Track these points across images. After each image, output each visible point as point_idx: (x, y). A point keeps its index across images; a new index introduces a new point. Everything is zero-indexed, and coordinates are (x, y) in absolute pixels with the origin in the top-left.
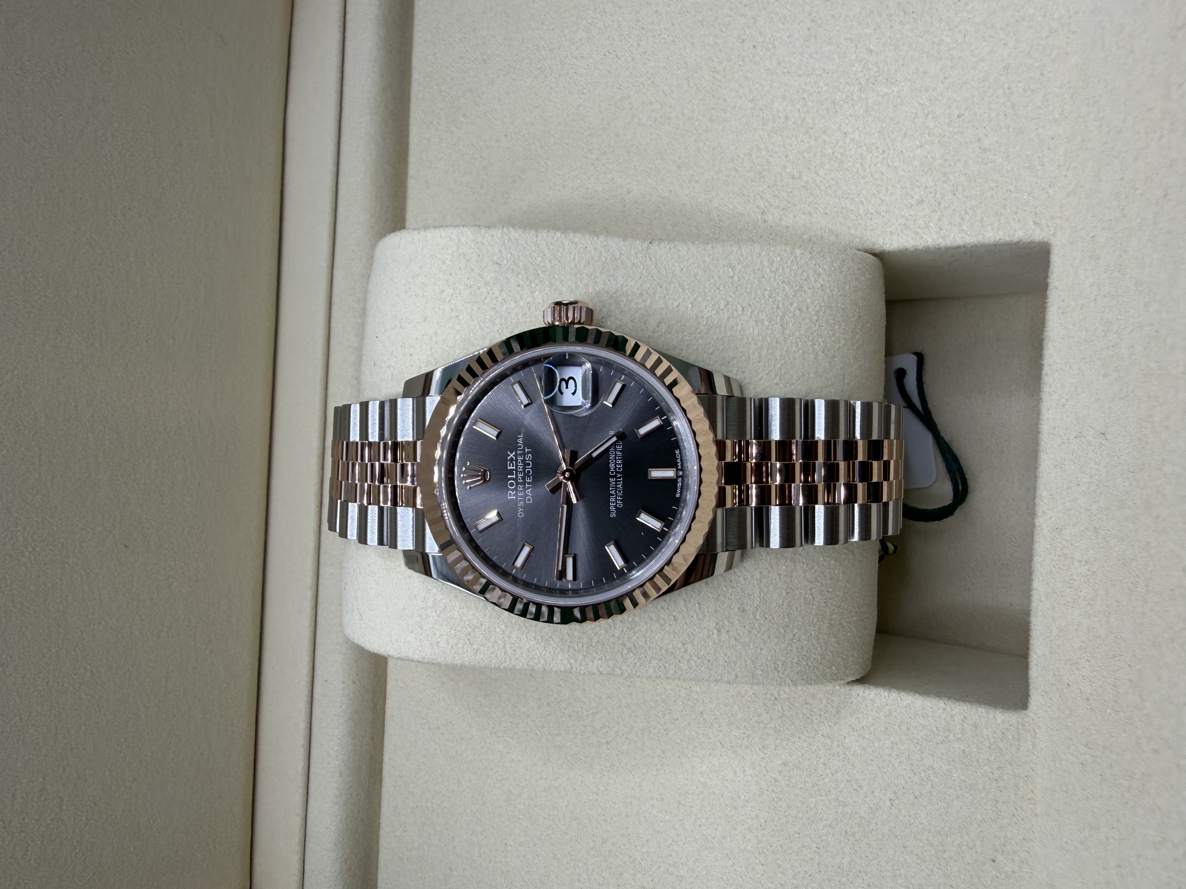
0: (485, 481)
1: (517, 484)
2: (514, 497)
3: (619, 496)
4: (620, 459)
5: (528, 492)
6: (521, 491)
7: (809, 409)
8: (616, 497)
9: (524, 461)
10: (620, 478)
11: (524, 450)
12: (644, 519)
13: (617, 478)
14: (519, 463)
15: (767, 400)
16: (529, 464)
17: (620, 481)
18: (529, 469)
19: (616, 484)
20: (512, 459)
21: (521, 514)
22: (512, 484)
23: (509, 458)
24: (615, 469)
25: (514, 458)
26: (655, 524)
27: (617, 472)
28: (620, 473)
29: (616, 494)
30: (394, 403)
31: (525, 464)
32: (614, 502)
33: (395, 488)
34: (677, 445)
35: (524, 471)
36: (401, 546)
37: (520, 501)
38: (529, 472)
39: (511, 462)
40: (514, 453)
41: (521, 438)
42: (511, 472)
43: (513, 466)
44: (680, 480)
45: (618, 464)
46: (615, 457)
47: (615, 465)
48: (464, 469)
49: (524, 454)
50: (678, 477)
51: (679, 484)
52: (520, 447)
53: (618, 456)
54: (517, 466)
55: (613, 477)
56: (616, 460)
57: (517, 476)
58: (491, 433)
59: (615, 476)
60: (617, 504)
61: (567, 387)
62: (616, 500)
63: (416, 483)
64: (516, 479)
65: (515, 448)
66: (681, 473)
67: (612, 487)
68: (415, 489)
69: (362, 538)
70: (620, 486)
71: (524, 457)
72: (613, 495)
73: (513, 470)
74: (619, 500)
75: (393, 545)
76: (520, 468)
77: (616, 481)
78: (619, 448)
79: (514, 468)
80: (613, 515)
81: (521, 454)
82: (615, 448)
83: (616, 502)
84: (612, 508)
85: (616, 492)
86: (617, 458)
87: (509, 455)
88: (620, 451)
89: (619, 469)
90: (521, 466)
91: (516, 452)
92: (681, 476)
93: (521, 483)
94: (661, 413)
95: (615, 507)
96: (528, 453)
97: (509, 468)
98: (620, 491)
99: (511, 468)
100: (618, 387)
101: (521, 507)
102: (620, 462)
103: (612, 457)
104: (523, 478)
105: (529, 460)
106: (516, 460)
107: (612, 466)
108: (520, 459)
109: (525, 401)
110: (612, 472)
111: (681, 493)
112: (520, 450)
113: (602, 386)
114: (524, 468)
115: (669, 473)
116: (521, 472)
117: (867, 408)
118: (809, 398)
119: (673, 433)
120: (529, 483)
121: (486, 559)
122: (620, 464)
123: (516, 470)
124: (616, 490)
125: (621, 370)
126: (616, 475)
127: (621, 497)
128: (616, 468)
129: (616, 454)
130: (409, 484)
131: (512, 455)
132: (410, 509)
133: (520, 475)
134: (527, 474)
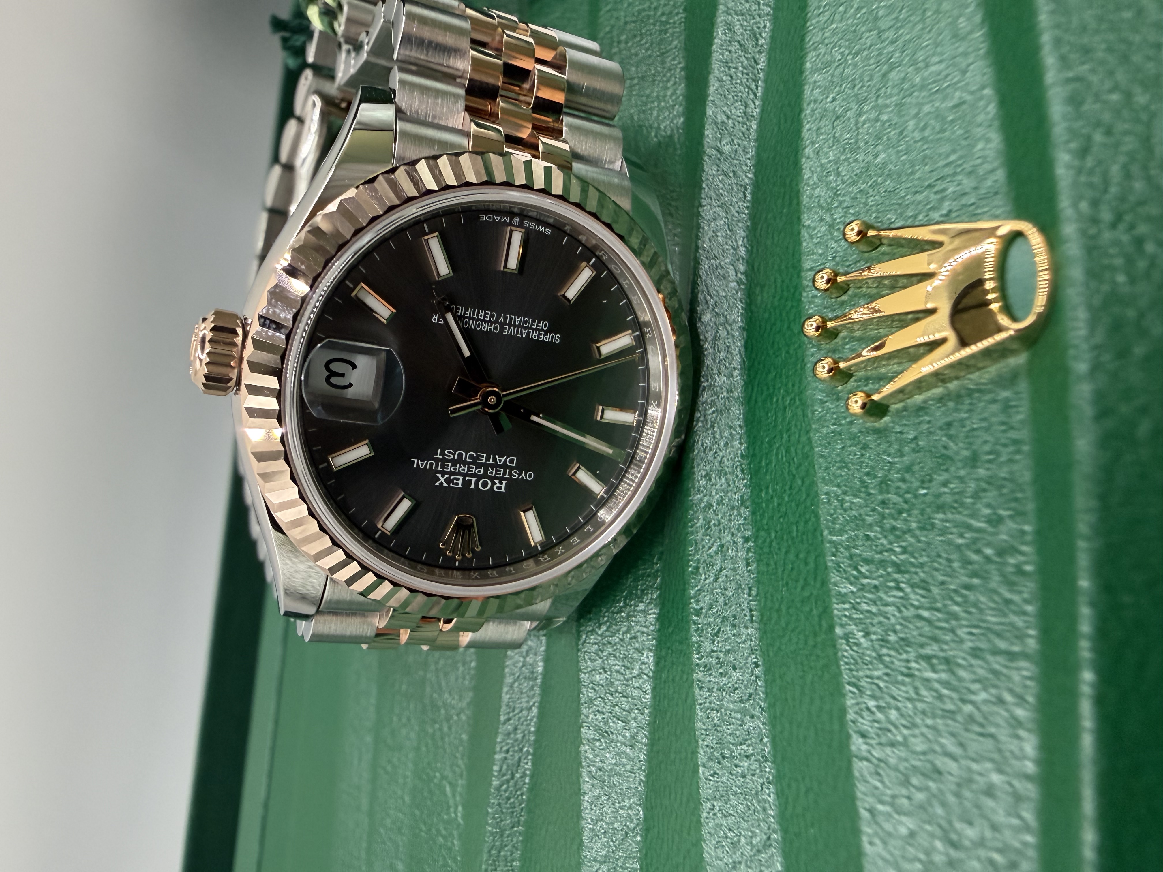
1: (485, 475)
2: (504, 482)
3: (532, 325)
4: (478, 313)
5: (500, 461)
6: (497, 471)
9: (454, 463)
10: (505, 318)
11: (437, 460)
12: (573, 290)
13: (505, 323)
14: (455, 469)
16: (460, 455)
17: (511, 319)
18: (466, 457)
19: (514, 325)
20: (448, 481)
21: (529, 475)
22: (485, 485)
23: (445, 484)
24: (492, 322)
25: (446, 476)
28: (498, 317)
29: (528, 328)
31: (459, 461)
32: (539, 334)
35: (469, 463)
37: (510, 474)
38: (471, 457)
39: (452, 481)
40: (439, 476)
41: (418, 463)
42: (467, 484)
43: (458, 479)
44: (528, 223)
45: (485, 317)
46: (473, 319)
47: (486, 321)
49: (443, 460)
50: (525, 225)
51: (536, 226)
52: (431, 464)
53: (473, 314)
54: (459, 474)
55: (502, 329)
57: (474, 476)
59: (502, 325)
61: (342, 375)
62: (536, 330)
64: (479, 478)
65: (432, 474)
66: (517, 220)
67: (517, 333)
70: (518, 320)
71: (449, 461)
72: (529, 333)
73: (464, 480)
74: (537, 326)
76: (464, 470)
77: (510, 325)
78: (461, 310)
79: (461, 478)
80: (557, 338)
81: (443, 467)
82: (461, 318)
83: (539, 330)
84: (547, 338)
85: (525, 328)
86: (475, 317)
87: (442, 483)
88: (466, 310)
89: (492, 316)
90: (460, 467)
91: (439, 472)
93: (486, 470)
94: (418, 232)
95: (545, 333)
96: (442, 454)
97: (460, 486)
98: (525, 322)
99: (460, 482)
100: (364, 294)
101: (520, 474)
102: (482, 313)
103: (472, 324)
104: (479, 466)
105: (454, 455)
106: (451, 473)
107: (486, 327)
108: (449, 468)
110: (496, 328)
111: (546, 224)
112: (437, 466)
114: (465, 463)
115: (516, 238)
116: (469, 468)
119: (452, 216)
120: (488, 459)
122: (486, 314)
123: (465, 475)
124: (523, 327)
127: (534, 321)
128: (489, 321)
129: (470, 317)
131: (442, 480)
133: (474, 471)
134: (475, 459)
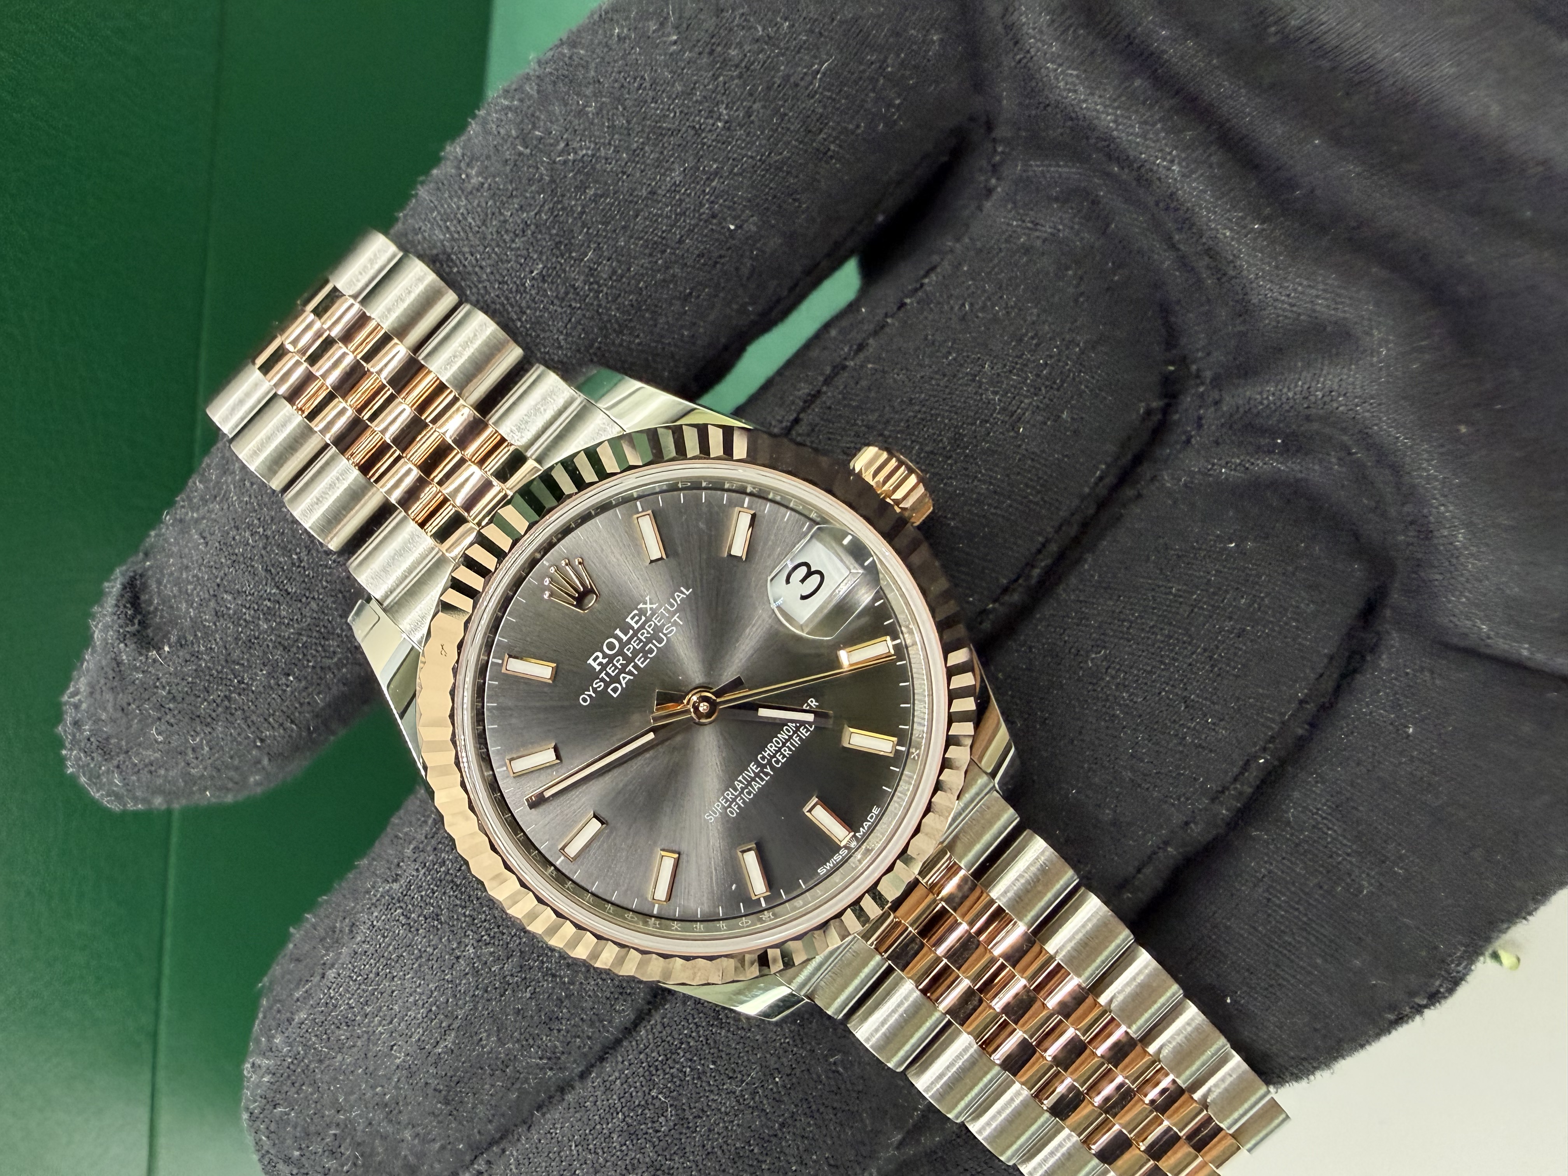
0: (578, 607)
1: (621, 653)
2: (598, 668)
3: (742, 798)
4: (790, 750)
5: (624, 678)
6: (616, 668)
8: (736, 797)
9: (658, 629)
10: (767, 774)
11: (672, 614)
12: (749, 861)
13: (762, 771)
14: (650, 626)
16: (660, 641)
17: (762, 779)
18: (654, 646)
19: (753, 779)
20: (642, 612)
21: (585, 700)
22: (611, 646)
23: (641, 606)
24: (772, 757)
25: (649, 612)
26: (756, 884)
27: (769, 762)
28: (773, 768)
29: (742, 792)
31: (655, 636)
32: (727, 800)
35: (645, 644)
37: (602, 680)
38: (651, 651)
39: (639, 615)
40: (655, 606)
41: (684, 593)
42: (625, 629)
43: (637, 622)
44: (844, 852)
45: (782, 754)
46: (787, 740)
47: (777, 752)
48: (562, 564)
49: (667, 620)
50: (844, 846)
51: (837, 858)
52: (672, 606)
53: (791, 744)
54: (642, 627)
55: (759, 764)
56: (784, 744)
57: (629, 641)
59: (762, 767)
60: (730, 806)
61: (802, 581)
62: (734, 800)
64: (623, 645)
66: (853, 844)
67: (743, 778)
70: (756, 786)
71: (663, 625)
72: (735, 789)
73: (632, 628)
74: (737, 803)
76: (643, 634)
77: (757, 775)
78: (804, 733)
79: (636, 627)
80: (710, 817)
82: (798, 728)
83: (731, 803)
84: (717, 807)
85: (743, 789)
86: (788, 744)
87: (645, 603)
88: (801, 739)
89: (777, 762)
90: (648, 632)
91: (659, 608)
92: (849, 851)
93: (625, 657)
94: (903, 738)
95: (724, 808)
96: (675, 623)
97: (628, 620)
98: (749, 793)
99: (632, 623)
101: (595, 690)
102: (787, 753)
103: (783, 736)
104: (635, 653)
105: (665, 635)
106: (649, 619)
107: (771, 748)
108: (655, 621)
109: (737, 550)
110: (763, 758)
112: (666, 609)
114: (649, 640)
115: (838, 832)
116: (641, 641)
120: (636, 667)
122: (784, 756)
123: (636, 632)
124: (746, 787)
126: (765, 766)
127: (744, 802)
128: (774, 756)
129: (791, 737)
131: (648, 606)
133: (634, 644)
134: (645, 653)
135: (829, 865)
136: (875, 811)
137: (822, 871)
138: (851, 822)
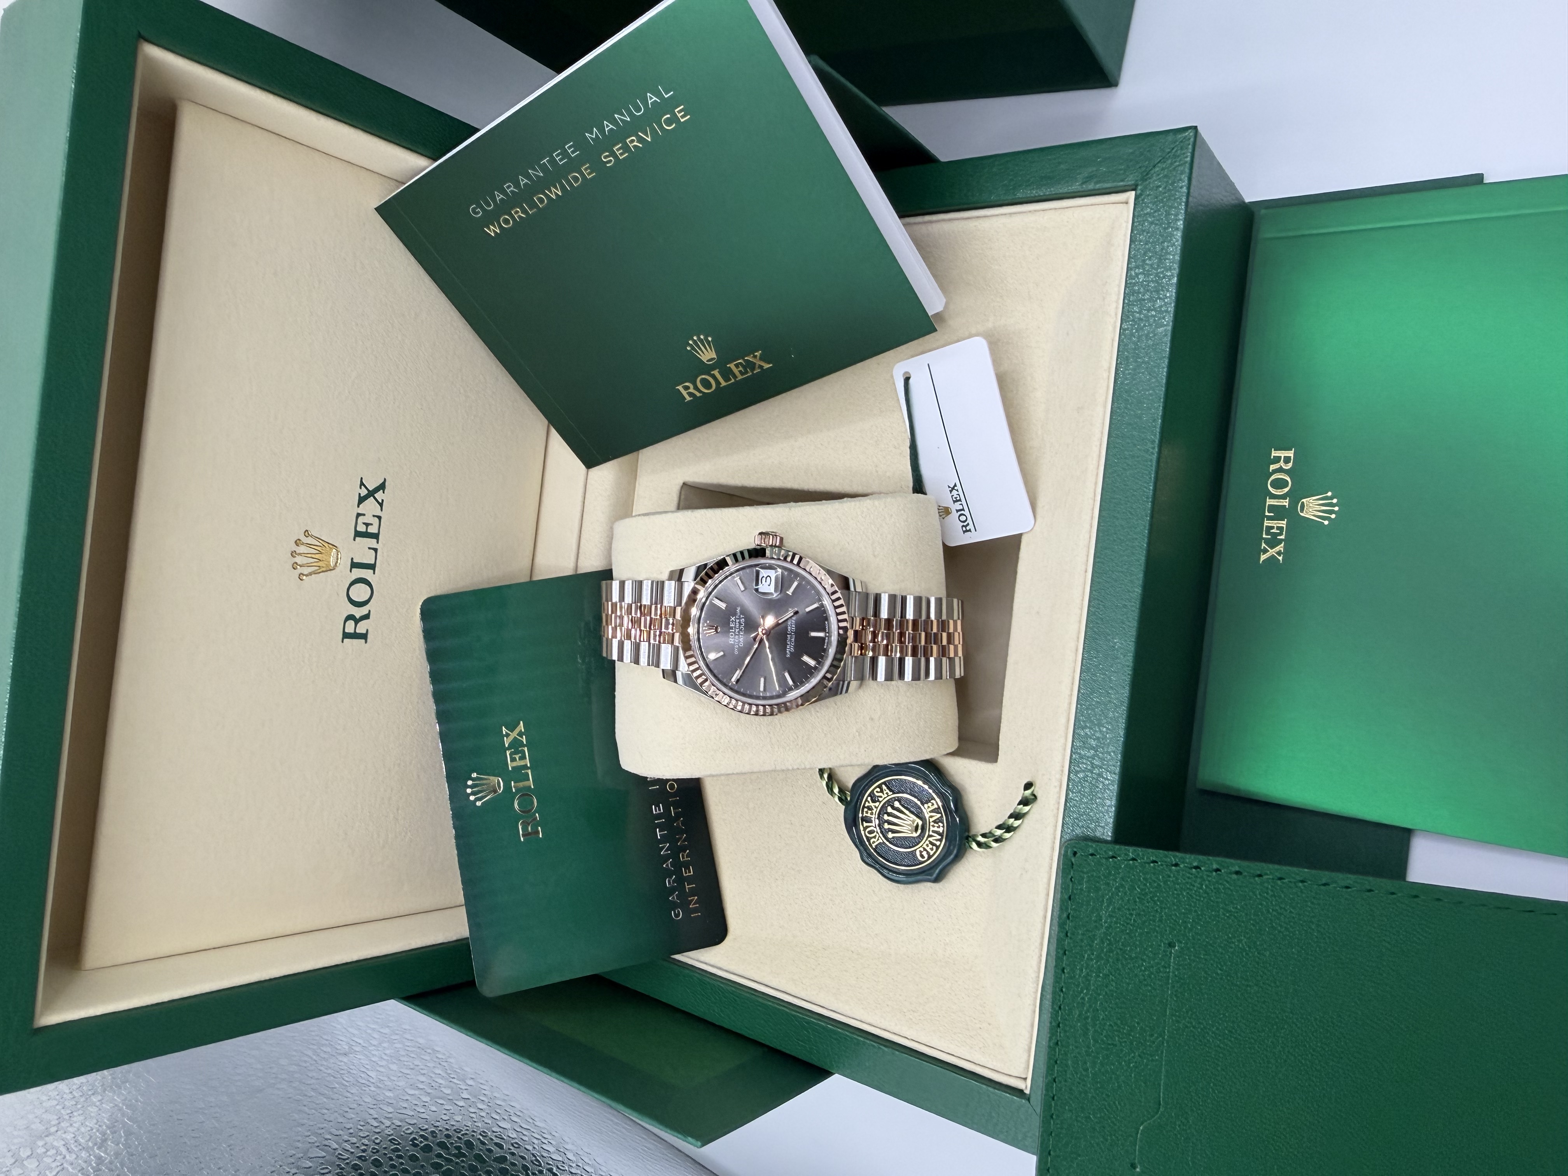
0: (717, 632)
1: (736, 635)
2: (733, 642)
3: (792, 645)
5: (741, 640)
6: (737, 639)
7: (904, 600)
9: (739, 622)
11: (740, 616)
12: (806, 658)
15: (880, 595)
16: (742, 624)
17: (793, 637)
18: (742, 626)
19: (791, 639)
21: (736, 652)
22: (732, 635)
24: (791, 631)
25: (734, 620)
26: (812, 663)
28: (793, 633)
30: (663, 583)
31: (740, 624)
32: (789, 648)
33: (661, 633)
34: (826, 619)
36: (662, 666)
37: (736, 644)
38: (742, 628)
39: (733, 622)
40: (734, 617)
41: (739, 609)
42: (732, 628)
43: (733, 624)
44: (827, 638)
45: (793, 628)
47: (791, 629)
48: (706, 625)
49: (740, 618)
50: (826, 636)
51: (826, 641)
52: (738, 614)
53: (793, 624)
54: (735, 624)
55: (789, 634)
57: (735, 631)
58: (723, 606)
59: (791, 634)
60: (791, 649)
61: (766, 582)
63: (674, 631)
64: (734, 632)
65: (735, 614)
66: (827, 634)
67: (789, 641)
68: (673, 634)
69: (636, 661)
70: (793, 640)
71: (740, 620)
72: (789, 644)
73: (733, 626)
74: (792, 647)
75: (658, 666)
76: (737, 626)
77: (791, 637)
78: (794, 619)
80: (788, 656)
81: (738, 619)
82: (792, 619)
84: (788, 652)
87: (732, 618)
88: (795, 621)
89: (794, 630)
90: (738, 624)
91: (736, 617)
92: (828, 637)
94: (819, 601)
95: (790, 651)
96: (743, 618)
97: (731, 625)
98: (793, 643)
100: (795, 584)
101: (736, 648)
102: (794, 626)
103: (790, 624)
104: (739, 632)
105: (742, 622)
106: (735, 622)
107: (789, 629)
108: (737, 621)
109: (743, 589)
110: (789, 632)
111: (827, 646)
112: (738, 616)
113: (786, 584)
114: (739, 626)
115: (821, 634)
116: (738, 628)
117: (939, 601)
118: (904, 594)
119: (825, 612)
120: (742, 635)
121: (715, 676)
123: (735, 627)
124: (791, 642)
125: (797, 575)
127: (794, 646)
129: (792, 622)
130: (670, 631)
132: (670, 645)
133: (737, 630)
134: (741, 630)
135: (826, 644)
136: (826, 622)
137: (825, 647)
138: (823, 629)
